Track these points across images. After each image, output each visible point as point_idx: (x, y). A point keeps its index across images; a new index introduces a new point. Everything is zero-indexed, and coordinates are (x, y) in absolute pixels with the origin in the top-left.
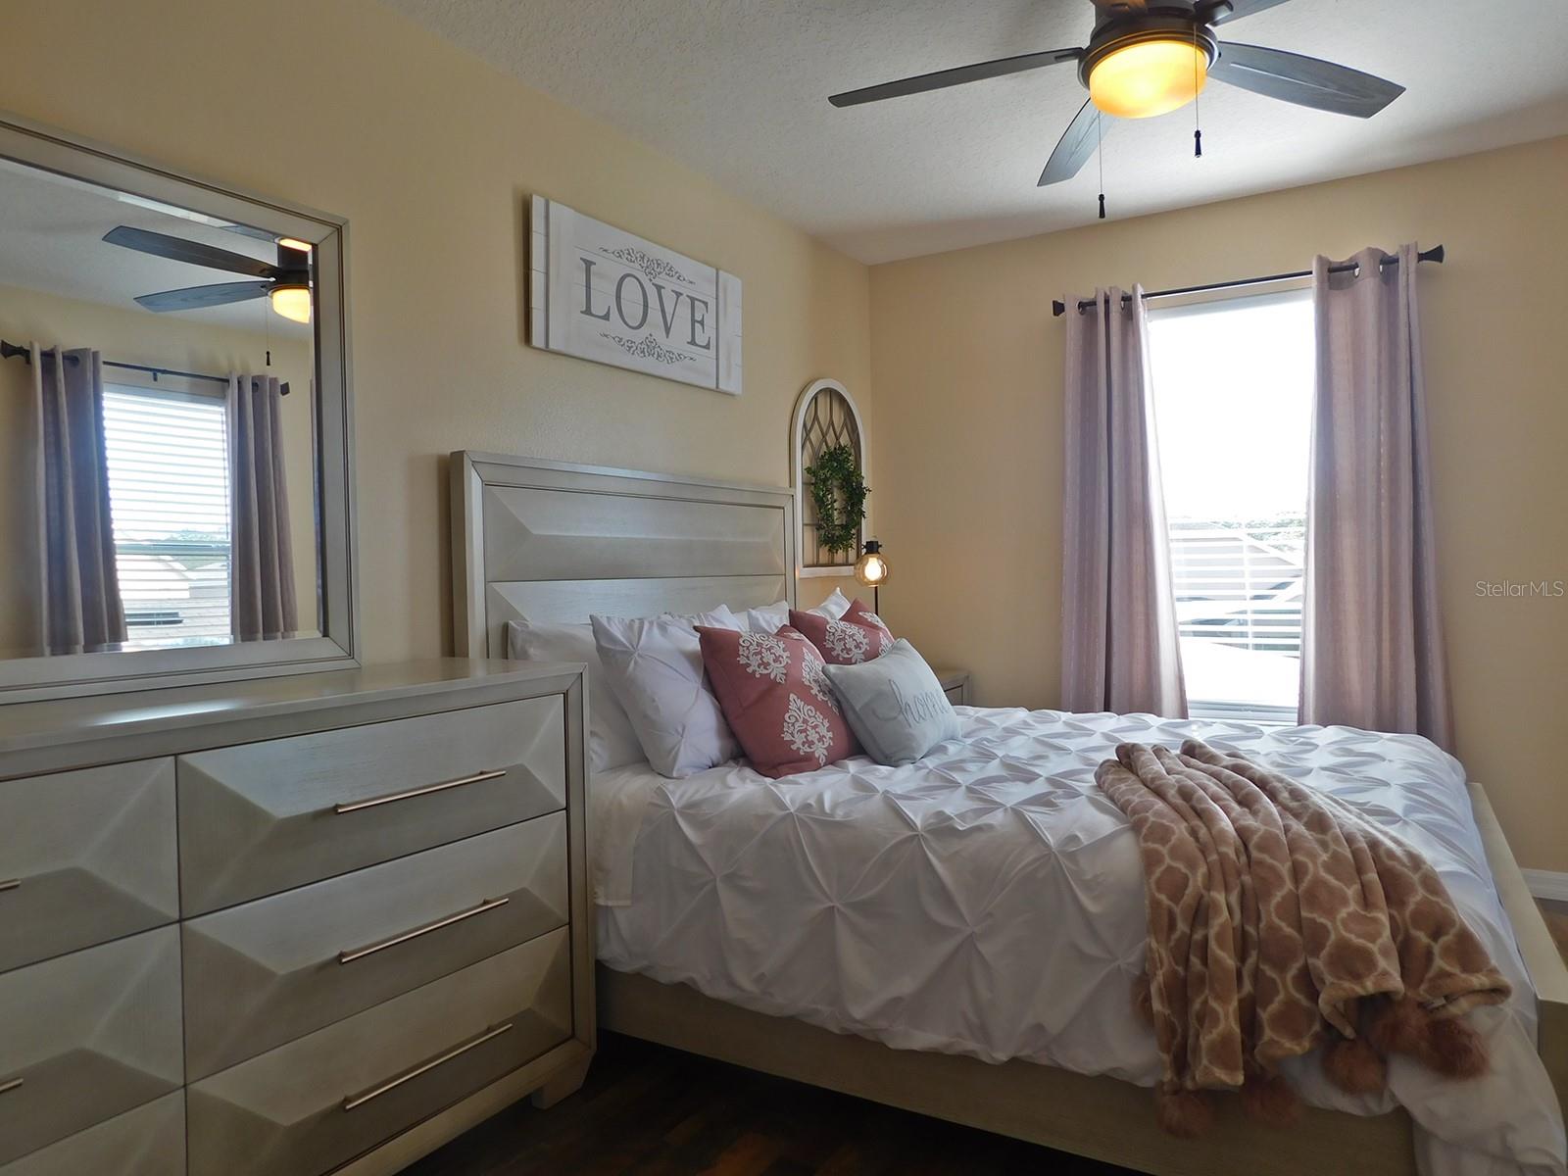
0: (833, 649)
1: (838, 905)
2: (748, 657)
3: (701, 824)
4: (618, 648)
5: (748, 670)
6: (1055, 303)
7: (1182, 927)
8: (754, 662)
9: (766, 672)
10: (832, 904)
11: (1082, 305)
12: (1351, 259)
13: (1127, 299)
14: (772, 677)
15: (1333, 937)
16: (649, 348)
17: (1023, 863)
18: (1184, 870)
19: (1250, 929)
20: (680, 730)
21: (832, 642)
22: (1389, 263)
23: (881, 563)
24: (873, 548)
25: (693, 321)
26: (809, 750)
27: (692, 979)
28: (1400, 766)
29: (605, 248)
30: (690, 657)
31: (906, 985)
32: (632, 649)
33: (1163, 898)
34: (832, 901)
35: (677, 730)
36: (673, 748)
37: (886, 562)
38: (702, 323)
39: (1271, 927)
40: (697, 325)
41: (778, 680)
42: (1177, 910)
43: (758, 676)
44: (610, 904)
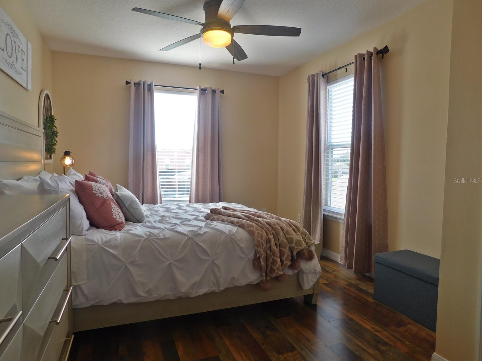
1: (171, 262)
2: (96, 191)
3: (115, 247)
4: (52, 189)
5: (97, 195)
6: (127, 81)
8: (98, 192)
9: (103, 195)
10: (170, 262)
11: (135, 84)
12: (205, 88)
13: (150, 86)
14: (104, 197)
16: (13, 68)
17: (223, 239)
18: (261, 233)
20: (81, 218)
22: (214, 92)
23: (71, 158)
24: (67, 154)
25: (22, 59)
29: (3, 20)
30: (72, 191)
31: (197, 278)
32: (57, 189)
33: (259, 239)
34: (170, 261)
38: (24, 60)
39: (282, 241)
41: (106, 198)
42: (263, 241)
43: (100, 197)
44: (79, 284)
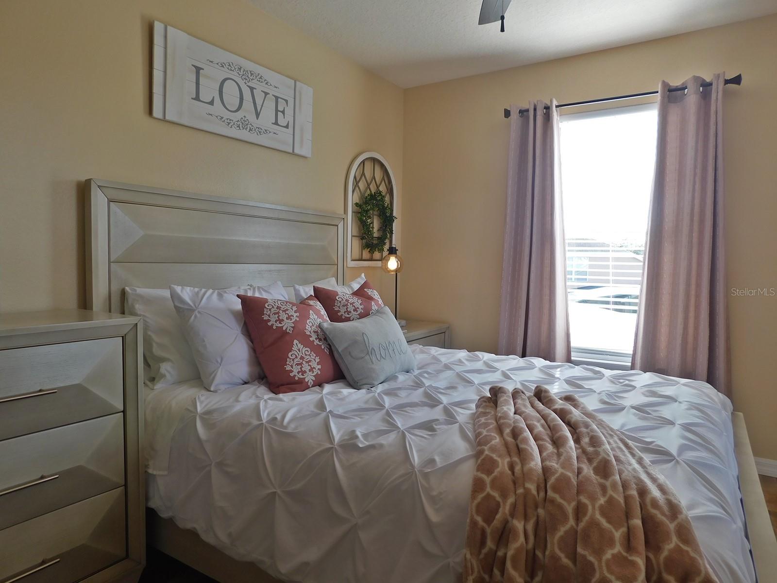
0: (339, 311)
1: (279, 491)
2: (269, 316)
4: (186, 307)
5: (268, 324)
6: (506, 110)
7: (490, 544)
8: (273, 318)
9: (280, 325)
10: (275, 491)
11: (521, 112)
12: (683, 84)
13: (548, 108)
14: (284, 329)
15: (597, 576)
16: (244, 124)
17: (394, 477)
18: (498, 499)
19: (539, 554)
20: (219, 361)
21: (339, 307)
22: (707, 86)
23: (397, 260)
24: (392, 251)
25: (277, 111)
26: (302, 377)
27: (195, 528)
28: (686, 407)
29: (211, 60)
30: (235, 314)
31: (312, 554)
32: (195, 308)
33: (479, 519)
34: (275, 489)
35: (217, 362)
36: (214, 372)
37: (399, 259)
38: (283, 112)
39: (555, 558)
40: (280, 114)
41: (288, 331)
42: (488, 530)
43: (274, 328)
44: (155, 473)
